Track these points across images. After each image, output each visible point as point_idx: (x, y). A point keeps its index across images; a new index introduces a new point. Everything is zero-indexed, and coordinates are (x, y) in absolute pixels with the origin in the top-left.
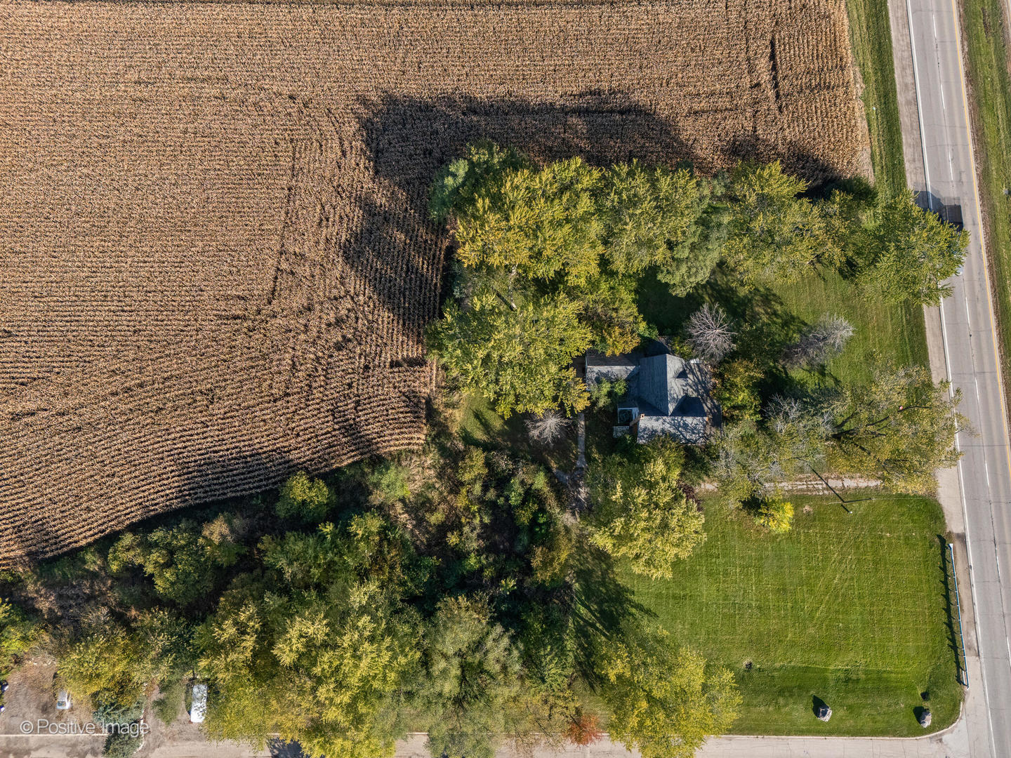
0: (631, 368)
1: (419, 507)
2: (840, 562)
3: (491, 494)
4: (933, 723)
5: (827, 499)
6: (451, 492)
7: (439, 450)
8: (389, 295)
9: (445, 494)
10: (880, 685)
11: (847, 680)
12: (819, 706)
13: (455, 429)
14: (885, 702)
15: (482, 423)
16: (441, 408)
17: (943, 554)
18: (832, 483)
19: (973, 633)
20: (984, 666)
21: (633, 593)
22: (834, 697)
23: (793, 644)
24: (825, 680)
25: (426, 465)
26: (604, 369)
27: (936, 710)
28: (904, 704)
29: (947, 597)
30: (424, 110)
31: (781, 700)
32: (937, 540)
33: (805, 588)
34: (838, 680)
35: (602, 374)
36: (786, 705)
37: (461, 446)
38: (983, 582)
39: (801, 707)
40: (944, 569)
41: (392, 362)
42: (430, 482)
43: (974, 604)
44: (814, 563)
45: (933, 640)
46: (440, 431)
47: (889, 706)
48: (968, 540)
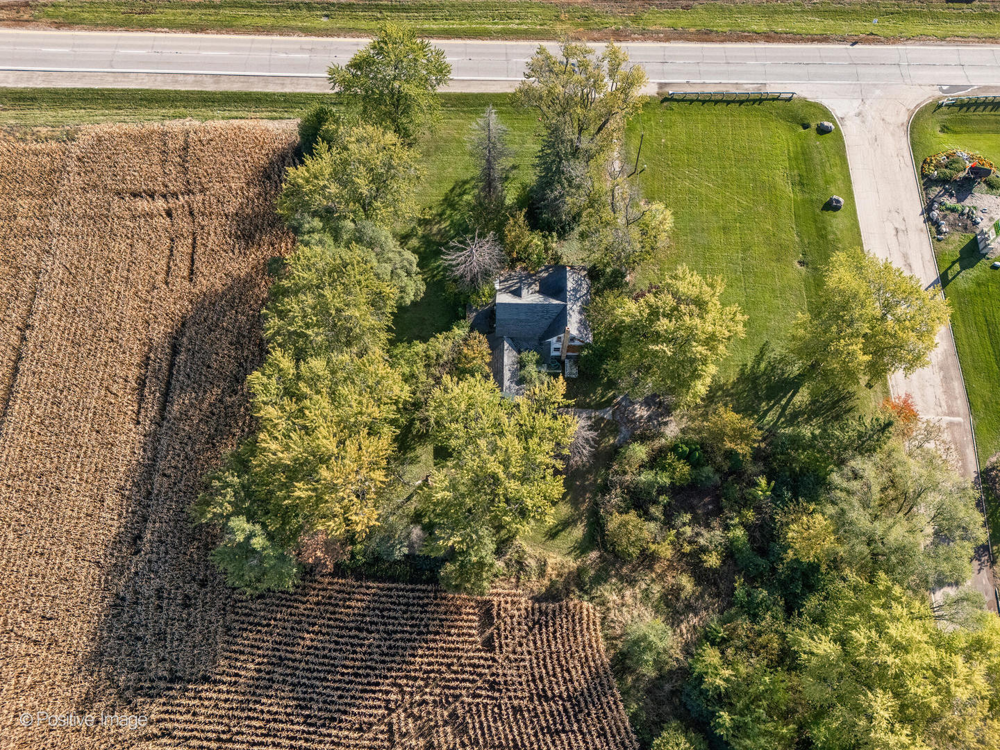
0: (506, 345)
1: (672, 608)
2: (692, 180)
3: (656, 511)
4: (828, 121)
5: (631, 186)
6: (651, 568)
7: (600, 584)
8: (394, 655)
9: (654, 575)
10: (803, 157)
11: (802, 184)
12: (832, 206)
13: (572, 564)
14: (816, 155)
15: (563, 529)
16: (546, 582)
17: (678, 100)
19: (746, 86)
20: (772, 81)
21: (745, 365)
22: (820, 194)
23: (776, 225)
24: (804, 201)
25: (619, 601)
26: (507, 375)
27: (817, 118)
28: (816, 142)
29: (716, 102)
32: (665, 104)
33: (721, 211)
34: (803, 191)
35: (512, 377)
36: (835, 234)
37: (594, 555)
38: (700, 74)
39: (834, 222)
40: (692, 101)
41: (486, 649)
42: (639, 596)
43: (720, 83)
44: (696, 202)
45: (756, 116)
46: (578, 582)
47: (820, 153)
48: (663, 81)
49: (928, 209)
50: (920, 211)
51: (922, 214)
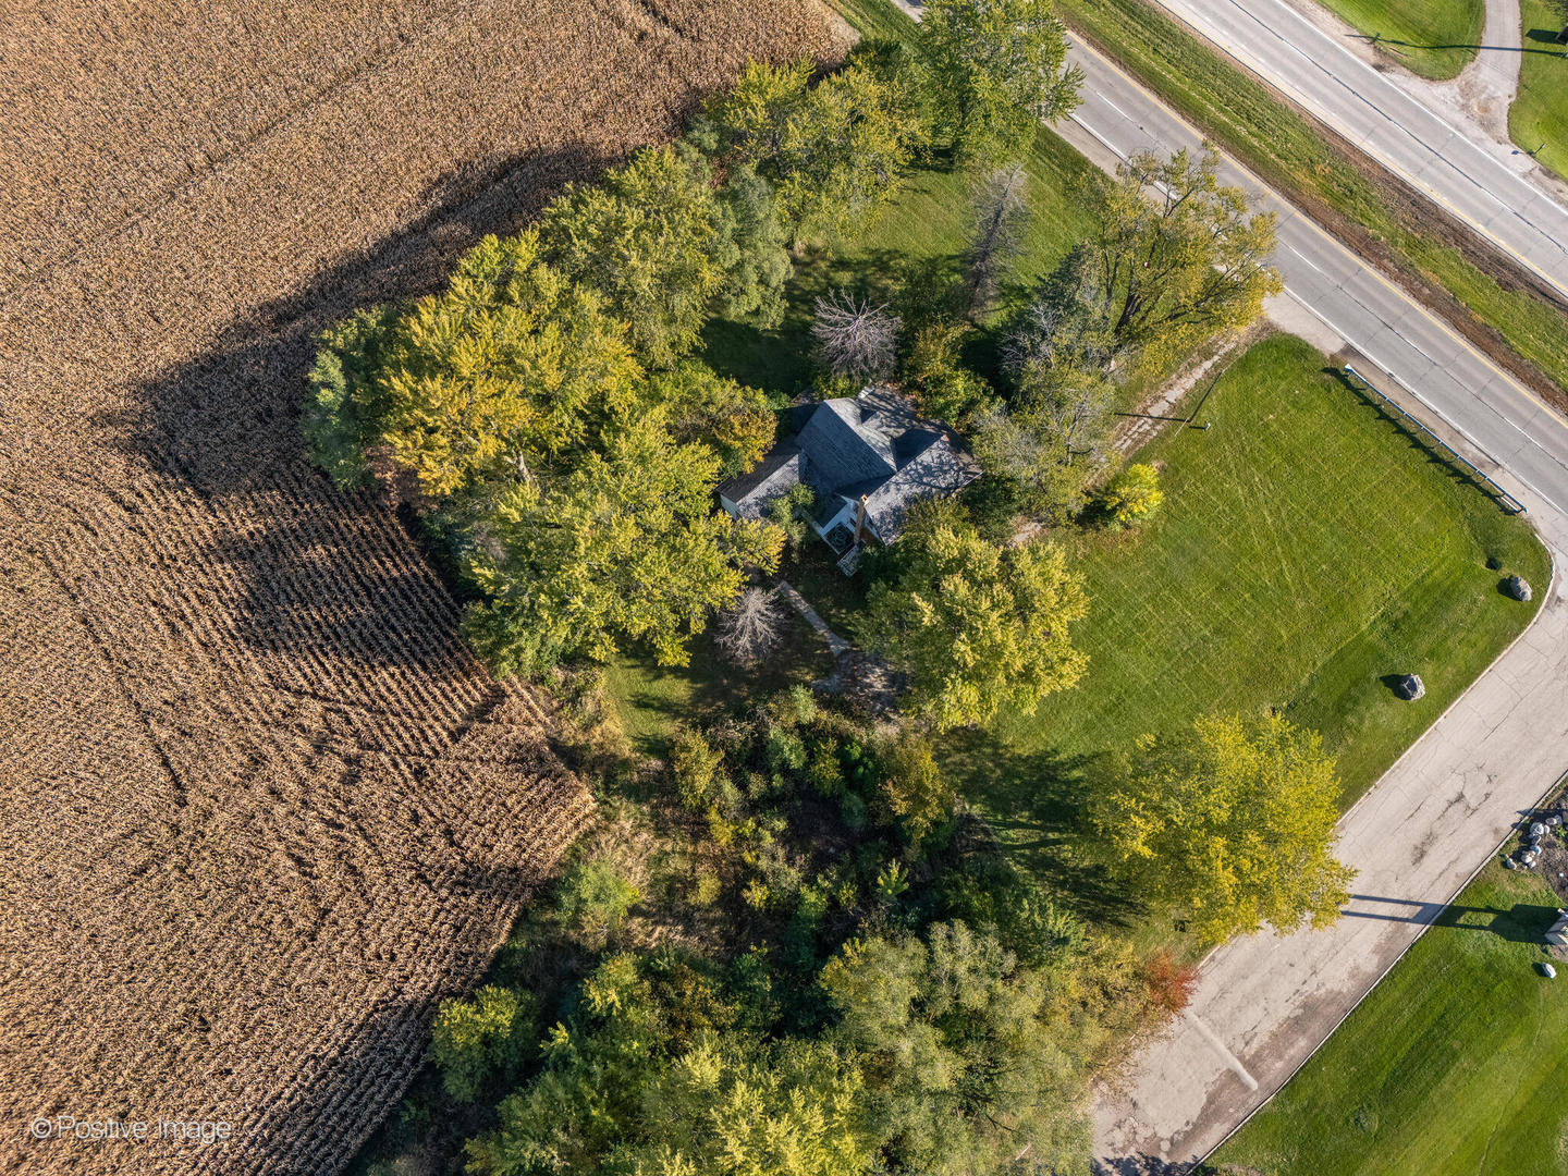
0: (794, 461)
1: (669, 900)
2: (1252, 493)
3: (756, 785)
4: (1532, 586)
5: (1168, 434)
6: (695, 839)
7: (629, 797)
8: (368, 646)
9: (690, 849)
10: (1437, 598)
11: (1396, 626)
12: (1398, 686)
13: (626, 749)
14: (1459, 610)
15: (658, 709)
16: (581, 738)
17: (1348, 385)
18: (1156, 411)
19: (1467, 446)
20: (1514, 472)
21: (1055, 752)
22: (1402, 658)
23: (1296, 639)
24: (1372, 647)
25: (627, 833)
26: (760, 490)
27: (1520, 569)
28: (1481, 593)
29: (1401, 431)
30: (209, 367)
31: (1351, 719)
32: (1327, 376)
33: (1245, 560)
34: (1385, 636)
35: (764, 499)
36: (1361, 720)
37: (656, 764)
38: (1419, 380)
39: (1379, 706)
40: (1367, 402)
41: (451, 734)
42: (653, 852)
43: (1435, 413)
44: (1226, 523)
45: (1437, 493)
46: (606, 771)
47: (1469, 612)
48: (1358, 347)
49: (1539, 816)
50: (1526, 806)
51: (1524, 813)
